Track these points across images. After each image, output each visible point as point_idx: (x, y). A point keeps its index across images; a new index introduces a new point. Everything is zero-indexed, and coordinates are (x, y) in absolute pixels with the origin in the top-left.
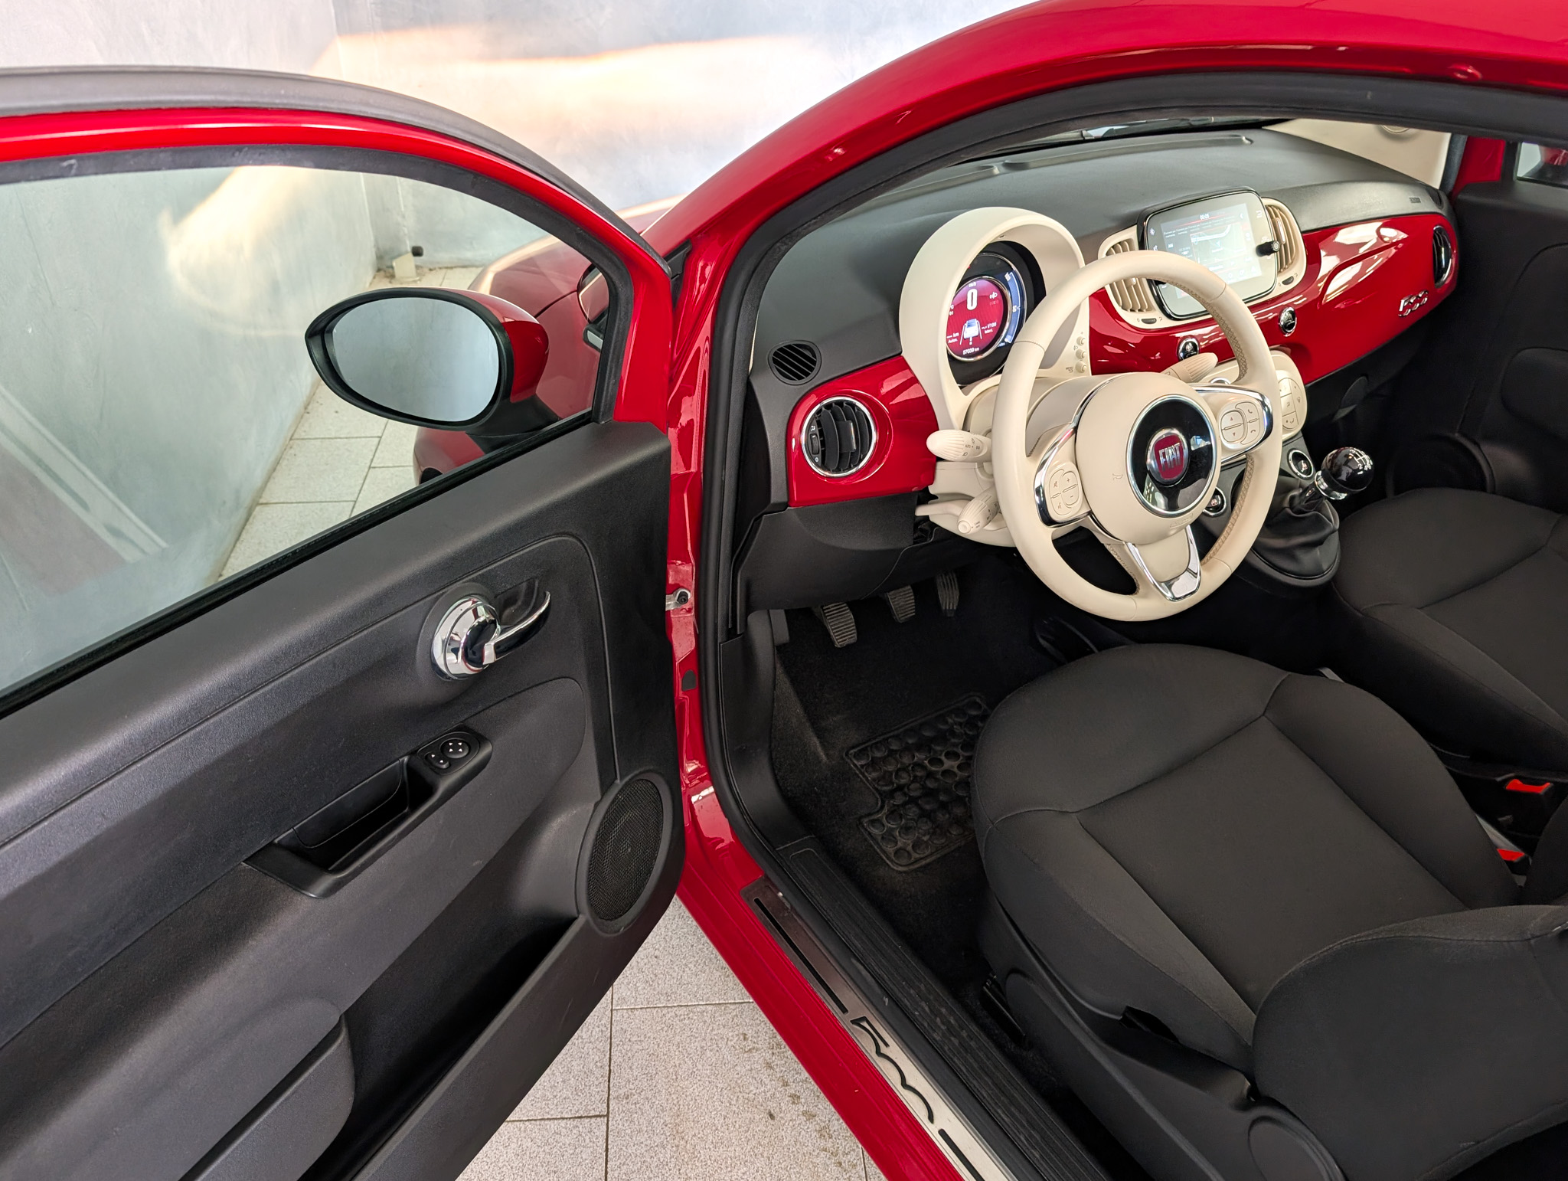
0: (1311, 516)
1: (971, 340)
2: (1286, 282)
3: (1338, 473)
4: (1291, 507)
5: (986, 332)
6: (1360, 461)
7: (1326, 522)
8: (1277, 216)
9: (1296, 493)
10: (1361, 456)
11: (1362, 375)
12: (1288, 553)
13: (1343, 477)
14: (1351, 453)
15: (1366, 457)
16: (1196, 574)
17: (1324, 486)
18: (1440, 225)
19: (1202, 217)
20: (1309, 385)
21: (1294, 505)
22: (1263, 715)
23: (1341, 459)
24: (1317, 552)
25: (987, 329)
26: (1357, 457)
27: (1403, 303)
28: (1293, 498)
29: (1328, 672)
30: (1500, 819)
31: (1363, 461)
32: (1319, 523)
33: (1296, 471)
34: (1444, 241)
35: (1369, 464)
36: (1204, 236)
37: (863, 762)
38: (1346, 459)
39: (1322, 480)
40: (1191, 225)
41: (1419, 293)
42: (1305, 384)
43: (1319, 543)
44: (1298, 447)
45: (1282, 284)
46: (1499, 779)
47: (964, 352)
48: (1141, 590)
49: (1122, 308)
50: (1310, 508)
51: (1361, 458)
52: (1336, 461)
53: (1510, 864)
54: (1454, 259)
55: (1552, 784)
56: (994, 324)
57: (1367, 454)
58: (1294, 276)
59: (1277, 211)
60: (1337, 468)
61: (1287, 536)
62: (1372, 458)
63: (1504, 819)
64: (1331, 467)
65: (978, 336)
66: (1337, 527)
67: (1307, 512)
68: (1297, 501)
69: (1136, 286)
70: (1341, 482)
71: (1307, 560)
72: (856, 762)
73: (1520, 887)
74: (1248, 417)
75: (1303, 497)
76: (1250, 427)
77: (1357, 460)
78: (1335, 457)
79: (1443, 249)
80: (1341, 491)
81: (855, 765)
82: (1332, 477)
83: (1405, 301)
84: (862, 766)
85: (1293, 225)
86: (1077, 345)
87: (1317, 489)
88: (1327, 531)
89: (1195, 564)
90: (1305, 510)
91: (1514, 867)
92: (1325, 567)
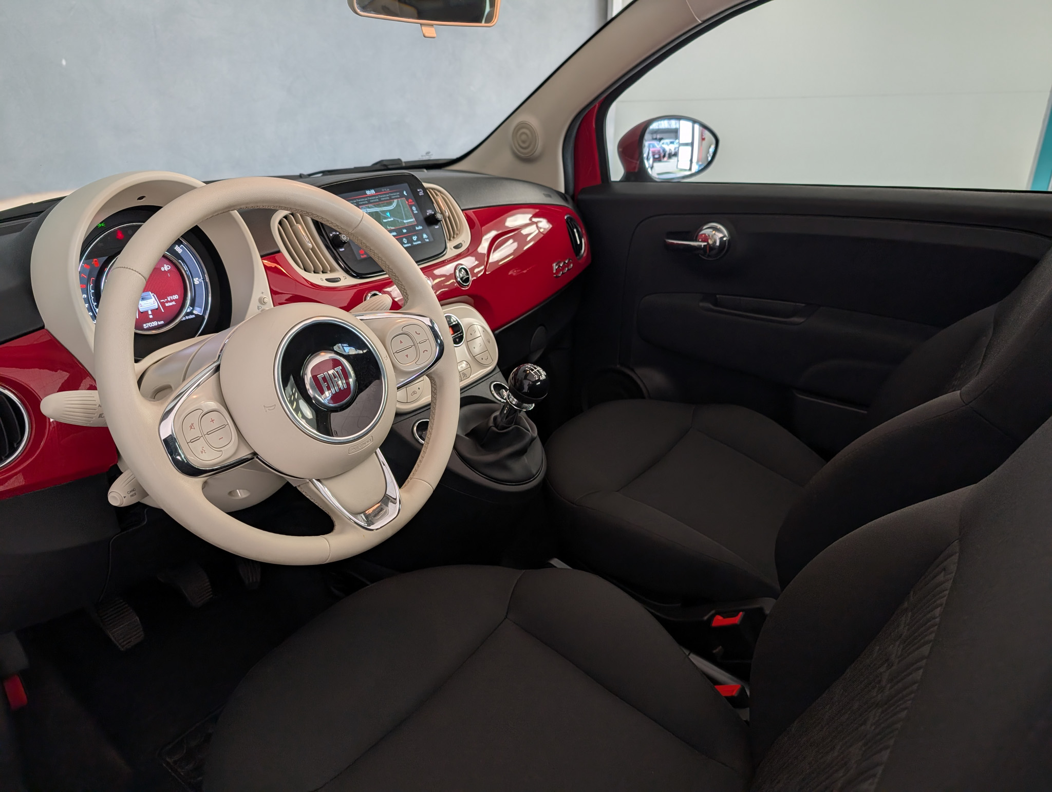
0: (513, 429)
1: (150, 312)
2: (456, 247)
3: (521, 387)
4: (496, 425)
5: (167, 305)
6: (535, 372)
7: (525, 432)
8: (437, 195)
9: (497, 413)
10: (536, 368)
11: (540, 325)
12: (500, 465)
13: (526, 389)
14: (527, 367)
15: (539, 368)
16: (395, 499)
17: (515, 401)
18: (569, 214)
19: (368, 192)
20: (497, 332)
21: (498, 423)
22: (506, 617)
23: (521, 375)
24: (525, 459)
25: (167, 302)
26: (532, 370)
27: (555, 267)
28: (495, 418)
29: (555, 562)
30: (714, 651)
31: (539, 374)
32: (519, 434)
33: (500, 399)
34: (575, 225)
35: (543, 376)
36: (373, 208)
37: (176, 757)
38: (525, 373)
39: (513, 397)
40: (358, 199)
41: (566, 259)
42: (493, 331)
43: (522, 452)
44: (497, 380)
45: (453, 249)
46: (706, 618)
47: (145, 326)
48: (337, 527)
49: (305, 270)
50: (510, 423)
51: (535, 370)
52: (518, 377)
53: (731, 700)
54: (585, 238)
55: (744, 613)
56: (176, 297)
57: (538, 365)
58: (463, 243)
59: (438, 193)
60: (519, 382)
61: (497, 450)
62: (544, 370)
63: (717, 650)
64: (515, 383)
65: (158, 309)
66: (536, 434)
67: (509, 427)
68: (499, 420)
69: (313, 249)
70: (525, 393)
71: (518, 467)
72: (168, 760)
73: (746, 721)
74: (418, 339)
75: (503, 415)
76: (422, 347)
77: (532, 372)
78: (516, 374)
79: (575, 230)
80: (530, 402)
81: (168, 763)
82: (516, 390)
83: (556, 265)
84: (175, 762)
85: (452, 202)
86: (260, 305)
87: (510, 405)
88: (527, 440)
89: (393, 489)
90: (507, 426)
91: (737, 702)
92: (534, 472)
